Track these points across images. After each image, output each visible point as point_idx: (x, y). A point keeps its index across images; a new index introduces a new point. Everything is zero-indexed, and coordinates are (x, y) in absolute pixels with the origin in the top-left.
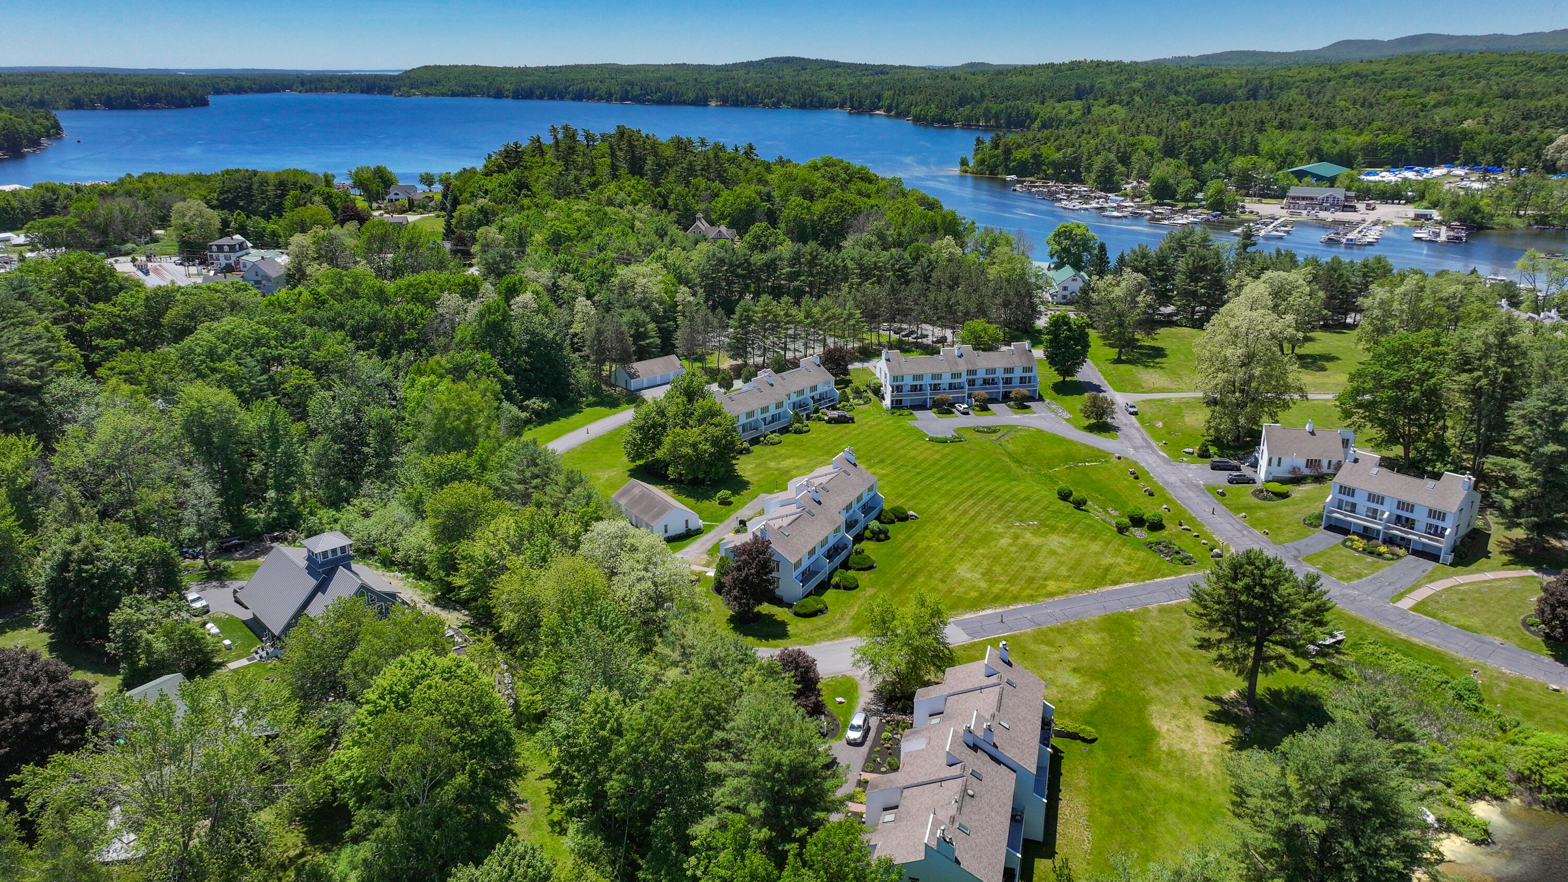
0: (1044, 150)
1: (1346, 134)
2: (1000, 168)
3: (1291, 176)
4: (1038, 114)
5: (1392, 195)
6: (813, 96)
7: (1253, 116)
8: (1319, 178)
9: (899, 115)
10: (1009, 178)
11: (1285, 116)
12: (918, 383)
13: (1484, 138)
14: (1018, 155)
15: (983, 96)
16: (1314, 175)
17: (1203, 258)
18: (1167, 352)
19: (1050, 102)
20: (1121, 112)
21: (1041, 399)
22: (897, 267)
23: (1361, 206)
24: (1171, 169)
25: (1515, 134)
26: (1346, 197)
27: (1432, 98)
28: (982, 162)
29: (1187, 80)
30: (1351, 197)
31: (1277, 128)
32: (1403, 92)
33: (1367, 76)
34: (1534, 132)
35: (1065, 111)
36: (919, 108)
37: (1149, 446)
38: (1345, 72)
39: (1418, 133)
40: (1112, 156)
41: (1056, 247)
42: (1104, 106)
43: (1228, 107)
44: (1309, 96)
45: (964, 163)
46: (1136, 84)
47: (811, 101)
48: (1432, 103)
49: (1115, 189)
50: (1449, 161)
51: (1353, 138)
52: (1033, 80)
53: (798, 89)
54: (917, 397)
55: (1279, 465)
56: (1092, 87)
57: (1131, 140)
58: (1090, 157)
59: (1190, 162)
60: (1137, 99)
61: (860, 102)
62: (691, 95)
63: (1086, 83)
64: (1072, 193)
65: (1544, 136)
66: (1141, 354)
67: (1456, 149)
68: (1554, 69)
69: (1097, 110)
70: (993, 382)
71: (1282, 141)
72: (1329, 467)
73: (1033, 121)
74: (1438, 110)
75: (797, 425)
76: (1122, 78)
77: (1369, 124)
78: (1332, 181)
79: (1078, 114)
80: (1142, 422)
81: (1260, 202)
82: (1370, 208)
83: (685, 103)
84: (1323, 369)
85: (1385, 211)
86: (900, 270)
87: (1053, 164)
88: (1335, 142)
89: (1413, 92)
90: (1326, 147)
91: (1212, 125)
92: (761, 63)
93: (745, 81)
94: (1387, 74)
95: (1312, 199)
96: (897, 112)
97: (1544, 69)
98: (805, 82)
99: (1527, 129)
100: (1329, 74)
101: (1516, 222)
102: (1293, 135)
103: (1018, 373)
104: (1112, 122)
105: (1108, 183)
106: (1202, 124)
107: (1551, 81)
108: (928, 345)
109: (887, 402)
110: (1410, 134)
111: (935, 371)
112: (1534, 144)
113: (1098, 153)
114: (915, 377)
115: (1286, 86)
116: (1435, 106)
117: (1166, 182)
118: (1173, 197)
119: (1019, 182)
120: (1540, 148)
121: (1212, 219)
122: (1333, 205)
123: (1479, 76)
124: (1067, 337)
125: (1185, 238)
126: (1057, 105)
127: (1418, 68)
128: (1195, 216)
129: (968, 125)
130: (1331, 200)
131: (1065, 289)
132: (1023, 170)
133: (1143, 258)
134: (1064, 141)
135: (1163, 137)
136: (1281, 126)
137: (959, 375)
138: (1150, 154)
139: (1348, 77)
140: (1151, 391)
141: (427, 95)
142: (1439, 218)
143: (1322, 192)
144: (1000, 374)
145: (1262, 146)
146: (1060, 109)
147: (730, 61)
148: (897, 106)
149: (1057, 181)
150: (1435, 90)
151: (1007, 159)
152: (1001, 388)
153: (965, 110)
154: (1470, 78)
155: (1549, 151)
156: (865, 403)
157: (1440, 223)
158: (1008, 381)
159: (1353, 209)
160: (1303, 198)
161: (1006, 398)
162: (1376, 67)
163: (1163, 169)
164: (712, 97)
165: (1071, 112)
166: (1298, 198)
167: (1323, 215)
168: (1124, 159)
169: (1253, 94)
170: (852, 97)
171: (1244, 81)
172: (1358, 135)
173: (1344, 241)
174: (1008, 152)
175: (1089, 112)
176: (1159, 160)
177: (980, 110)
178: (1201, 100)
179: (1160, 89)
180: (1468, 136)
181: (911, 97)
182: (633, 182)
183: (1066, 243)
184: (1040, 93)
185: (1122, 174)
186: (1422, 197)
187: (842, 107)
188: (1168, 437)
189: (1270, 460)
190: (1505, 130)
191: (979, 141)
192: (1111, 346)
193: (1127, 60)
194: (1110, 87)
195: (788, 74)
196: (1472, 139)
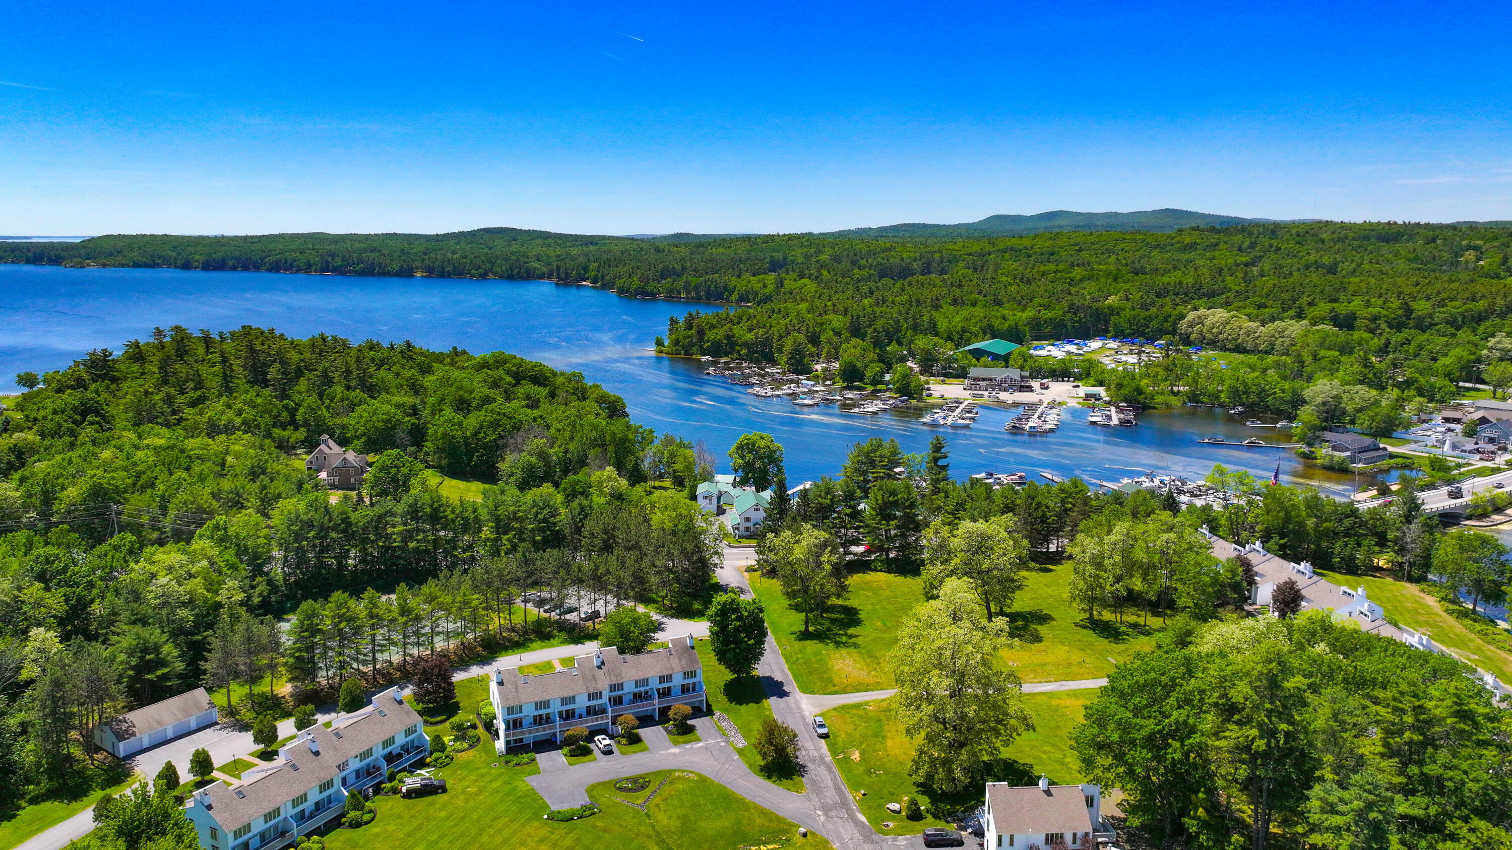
0: (737, 330)
1: (1013, 310)
2: (695, 349)
3: (970, 356)
4: (735, 287)
5: (1061, 373)
6: (520, 267)
7: (927, 294)
8: (996, 357)
9: (604, 287)
10: (704, 359)
11: (957, 292)
12: (543, 712)
13: (1128, 313)
14: (711, 335)
15: (684, 269)
16: (989, 354)
17: (893, 493)
18: (862, 616)
19: (746, 275)
20: (810, 286)
21: (709, 712)
22: (541, 516)
23: (1035, 384)
24: (858, 351)
25: (1153, 311)
26: (1022, 377)
27: (1077, 273)
28: (677, 342)
29: (869, 253)
30: (1025, 377)
31: (950, 304)
32: (1051, 267)
33: (1020, 250)
34: (1168, 309)
35: (760, 285)
36: (622, 281)
37: (844, 804)
38: (1002, 246)
39: (1073, 309)
40: (801, 338)
41: (740, 461)
42: (795, 280)
43: (906, 283)
44: (975, 270)
45: (659, 343)
46: (824, 257)
47: (519, 272)
48: (1078, 277)
49: (806, 370)
50: (1102, 334)
51: (1019, 314)
52: (731, 252)
53: (506, 260)
54: (542, 732)
55: (1012, 844)
56: (785, 259)
57: (819, 320)
58: (781, 337)
59: (875, 344)
60: (825, 273)
61: (567, 274)
62: (395, 266)
63: (779, 256)
64: (763, 376)
65: (1176, 312)
66: (833, 621)
67: (1107, 322)
68: (1165, 245)
69: (789, 284)
70: (647, 696)
71: (957, 319)
72: (1074, 842)
73: (731, 293)
74: (1085, 284)
75: (353, 814)
76: (812, 251)
77: (1031, 300)
78: (1005, 359)
79: (772, 287)
80: (834, 751)
81: (943, 382)
82: (1045, 387)
83: (390, 274)
84: (1038, 639)
85: (1059, 390)
86: (545, 520)
87: (746, 344)
88: (1004, 318)
89: (1061, 267)
90: (996, 323)
91: (893, 302)
92: (473, 234)
93: (454, 253)
94: (1036, 249)
95: (991, 380)
96: (603, 284)
97: (1157, 246)
98: (513, 253)
99: (1162, 306)
100: (989, 248)
101: (1173, 400)
102: (965, 312)
103: (678, 681)
104: (802, 300)
105: (799, 366)
106: (884, 301)
107: (1166, 256)
108: (575, 625)
109: (500, 745)
110: (1066, 309)
111: (566, 694)
112: (1171, 320)
113: (788, 334)
114: (539, 705)
115: (954, 260)
116: (1081, 280)
117: (854, 366)
118: (861, 379)
119: (715, 364)
120: (1175, 324)
121: (901, 405)
122: (1011, 386)
123: (1109, 251)
124: (736, 629)
125: (874, 451)
126: (752, 278)
127: (1060, 243)
128: (884, 401)
129: (671, 297)
130: (1008, 381)
131: (747, 519)
132: (716, 350)
133: (827, 493)
134: (755, 322)
135: (849, 317)
136: (955, 302)
137: (599, 695)
138: (838, 334)
139: (1004, 251)
140: (844, 691)
141: (104, 265)
142: (1107, 399)
143: (999, 373)
144: (655, 685)
145: (939, 323)
146: (755, 282)
147: (442, 231)
148: (603, 277)
149: (751, 362)
150: (1078, 265)
151: (701, 340)
152: (657, 703)
153: (667, 283)
154: (1103, 253)
155: (1183, 325)
156: (471, 746)
157: (1109, 403)
158: (665, 693)
159: (1030, 389)
160: (983, 379)
161: (663, 717)
162: (1026, 242)
163: (852, 350)
164: (417, 268)
165: (765, 286)
166: (978, 379)
167: (1004, 396)
168: (814, 339)
169: (927, 270)
170: (558, 268)
171: (918, 255)
172: (1023, 311)
173: (1027, 428)
174: (701, 333)
175: (782, 286)
176: (847, 341)
177: (680, 283)
178: (882, 275)
179: (845, 264)
180: (1113, 311)
181: (615, 269)
182: (252, 394)
183: (749, 457)
184: (735, 266)
185: (812, 355)
186: (1088, 375)
187: (549, 277)
188: (867, 780)
189: (1000, 839)
190: (1145, 307)
191: (673, 321)
192: (797, 608)
193: (816, 231)
194: (801, 259)
195: (500, 245)
196: (1118, 314)
